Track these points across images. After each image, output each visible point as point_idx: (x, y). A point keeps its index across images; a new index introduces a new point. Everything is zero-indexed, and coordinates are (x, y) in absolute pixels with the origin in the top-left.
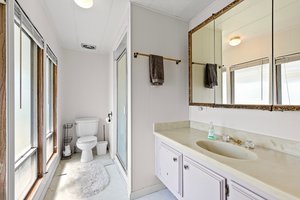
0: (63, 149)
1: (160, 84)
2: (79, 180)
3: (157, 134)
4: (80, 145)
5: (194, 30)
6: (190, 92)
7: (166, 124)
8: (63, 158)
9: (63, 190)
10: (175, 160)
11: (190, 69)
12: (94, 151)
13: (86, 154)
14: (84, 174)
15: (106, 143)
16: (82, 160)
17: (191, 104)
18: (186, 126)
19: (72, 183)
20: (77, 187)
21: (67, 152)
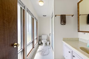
0: (39, 42)
1: (65, 24)
2: (41, 51)
3: (63, 42)
4: (43, 42)
5: (80, 2)
6: (78, 27)
7: (67, 38)
8: (39, 44)
9: (38, 52)
10: (69, 52)
11: (78, 17)
12: (46, 43)
13: (44, 44)
14: (43, 49)
15: (49, 42)
16: (43, 45)
17: (79, 31)
18: (77, 40)
19: (40, 51)
20: (41, 52)
21: (40, 43)
